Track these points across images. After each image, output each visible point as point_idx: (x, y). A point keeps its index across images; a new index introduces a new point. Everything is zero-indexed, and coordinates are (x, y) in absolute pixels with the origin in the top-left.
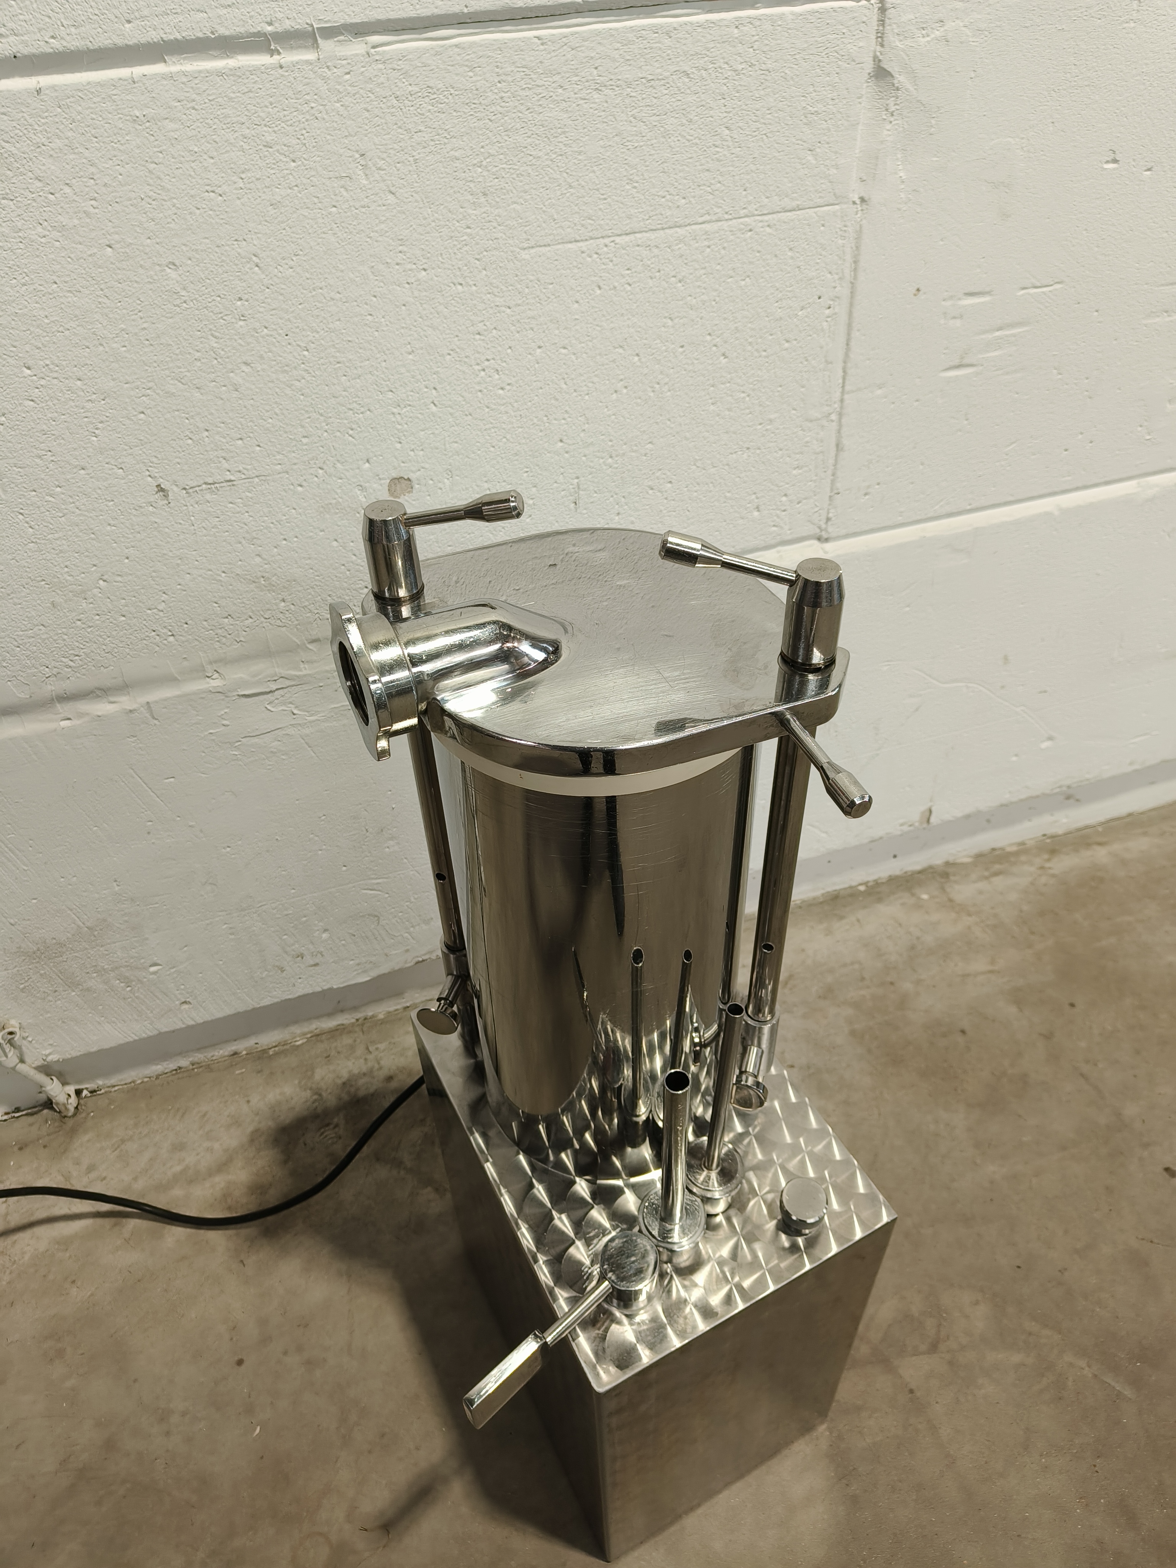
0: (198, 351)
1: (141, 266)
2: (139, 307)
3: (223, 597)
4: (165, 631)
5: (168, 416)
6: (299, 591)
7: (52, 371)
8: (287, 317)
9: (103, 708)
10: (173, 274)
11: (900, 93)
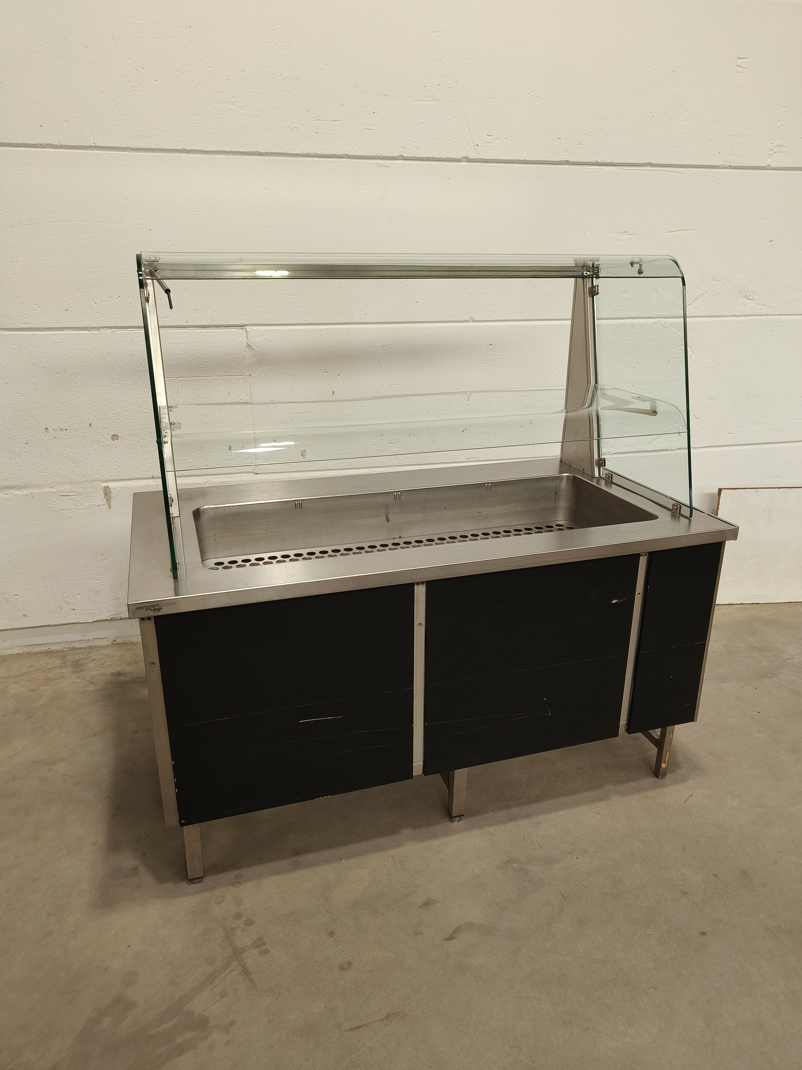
0: (62, 394)
1: (51, 373)
2: (49, 382)
3: (60, 463)
4: (41, 471)
5: (51, 410)
6: (82, 465)
7: (24, 395)
8: (86, 388)
9: (18, 492)
10: (58, 376)
11: (255, 351)
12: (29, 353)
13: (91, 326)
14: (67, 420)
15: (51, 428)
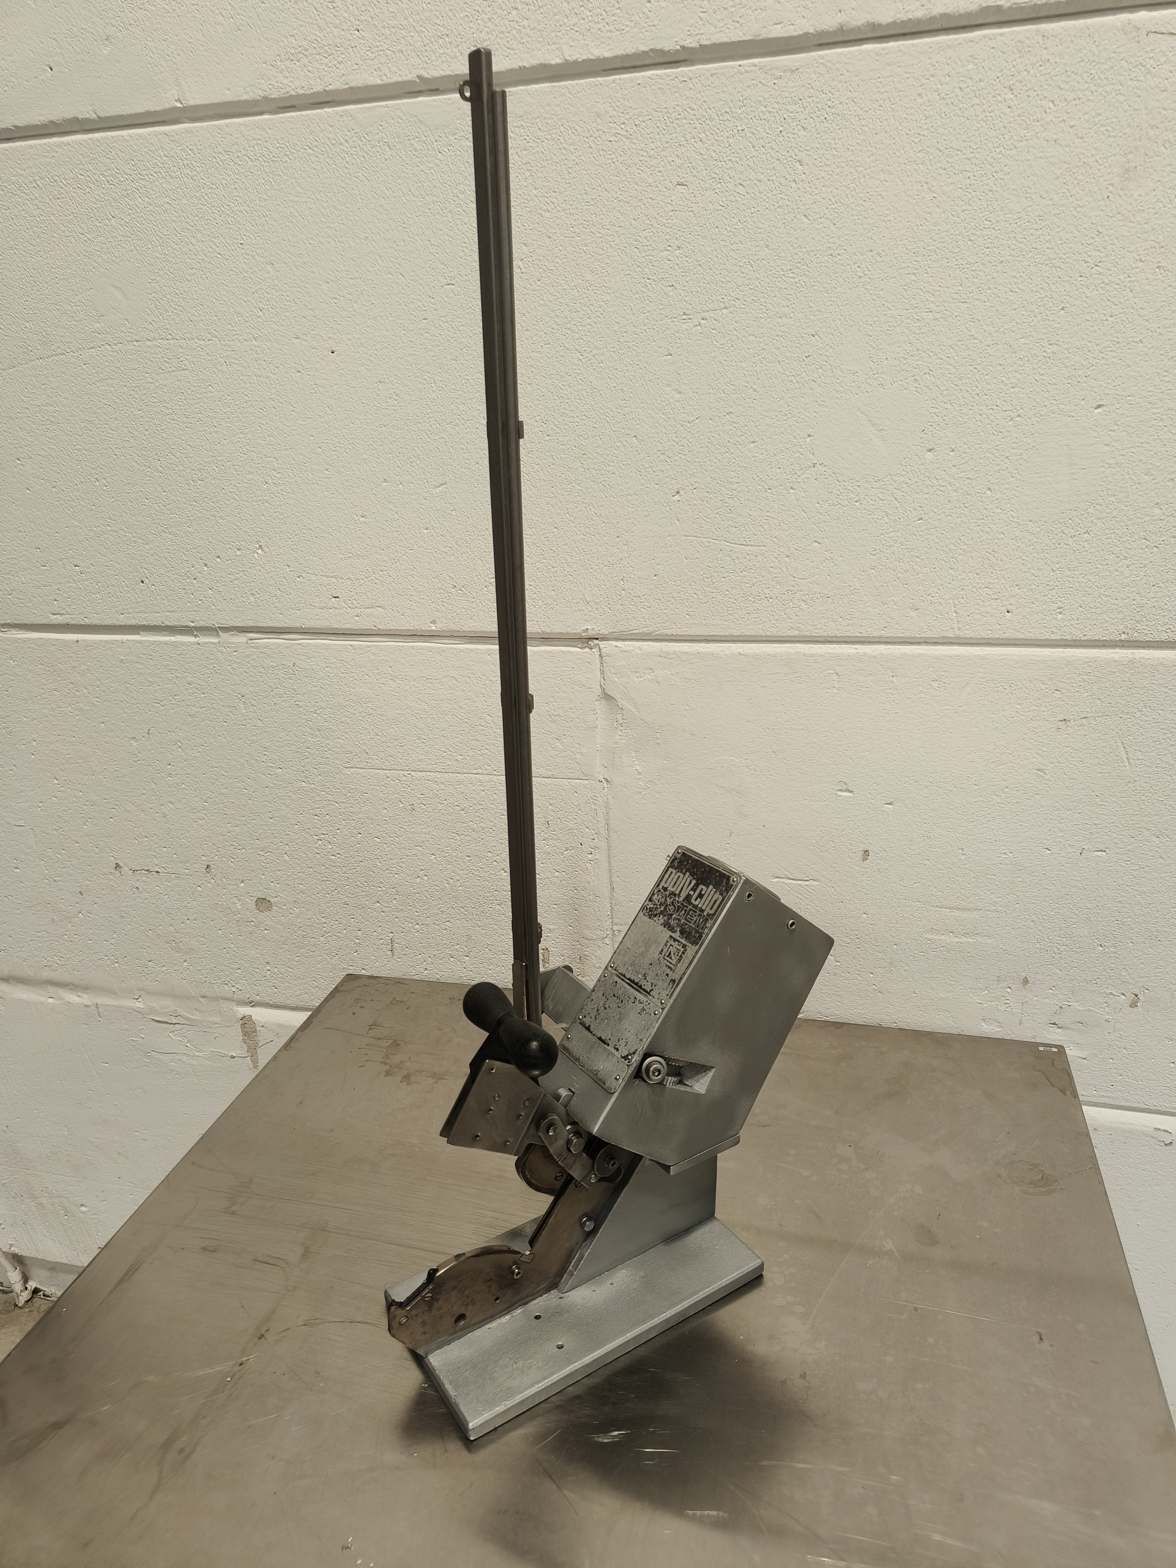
9: (72, 998)
11: (624, 712)
12: (73, 686)
13: (197, 626)
14: (157, 850)
15: (126, 864)
